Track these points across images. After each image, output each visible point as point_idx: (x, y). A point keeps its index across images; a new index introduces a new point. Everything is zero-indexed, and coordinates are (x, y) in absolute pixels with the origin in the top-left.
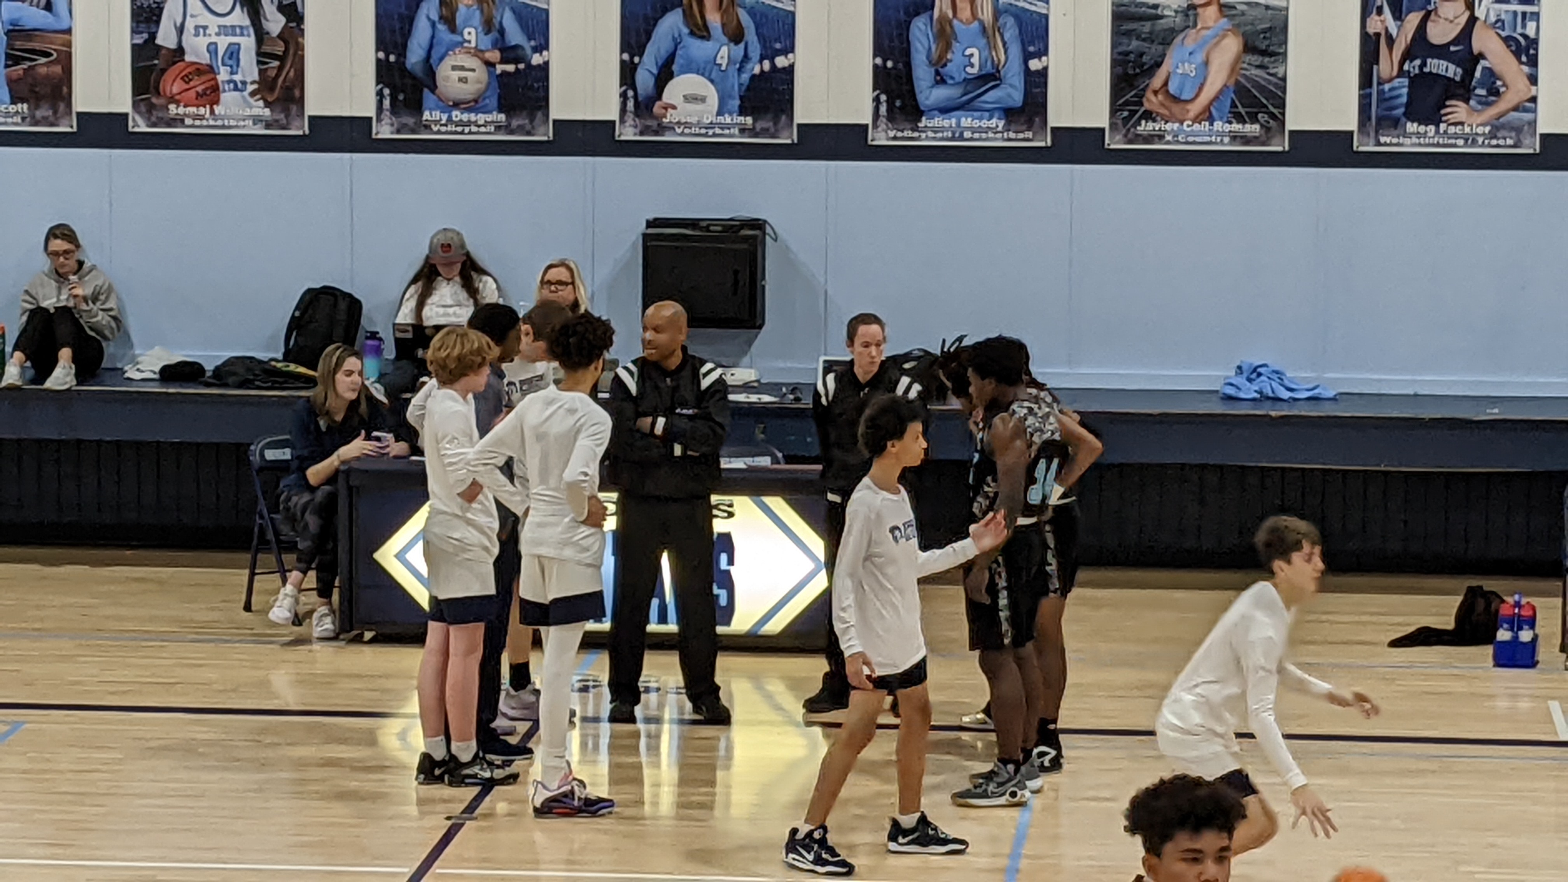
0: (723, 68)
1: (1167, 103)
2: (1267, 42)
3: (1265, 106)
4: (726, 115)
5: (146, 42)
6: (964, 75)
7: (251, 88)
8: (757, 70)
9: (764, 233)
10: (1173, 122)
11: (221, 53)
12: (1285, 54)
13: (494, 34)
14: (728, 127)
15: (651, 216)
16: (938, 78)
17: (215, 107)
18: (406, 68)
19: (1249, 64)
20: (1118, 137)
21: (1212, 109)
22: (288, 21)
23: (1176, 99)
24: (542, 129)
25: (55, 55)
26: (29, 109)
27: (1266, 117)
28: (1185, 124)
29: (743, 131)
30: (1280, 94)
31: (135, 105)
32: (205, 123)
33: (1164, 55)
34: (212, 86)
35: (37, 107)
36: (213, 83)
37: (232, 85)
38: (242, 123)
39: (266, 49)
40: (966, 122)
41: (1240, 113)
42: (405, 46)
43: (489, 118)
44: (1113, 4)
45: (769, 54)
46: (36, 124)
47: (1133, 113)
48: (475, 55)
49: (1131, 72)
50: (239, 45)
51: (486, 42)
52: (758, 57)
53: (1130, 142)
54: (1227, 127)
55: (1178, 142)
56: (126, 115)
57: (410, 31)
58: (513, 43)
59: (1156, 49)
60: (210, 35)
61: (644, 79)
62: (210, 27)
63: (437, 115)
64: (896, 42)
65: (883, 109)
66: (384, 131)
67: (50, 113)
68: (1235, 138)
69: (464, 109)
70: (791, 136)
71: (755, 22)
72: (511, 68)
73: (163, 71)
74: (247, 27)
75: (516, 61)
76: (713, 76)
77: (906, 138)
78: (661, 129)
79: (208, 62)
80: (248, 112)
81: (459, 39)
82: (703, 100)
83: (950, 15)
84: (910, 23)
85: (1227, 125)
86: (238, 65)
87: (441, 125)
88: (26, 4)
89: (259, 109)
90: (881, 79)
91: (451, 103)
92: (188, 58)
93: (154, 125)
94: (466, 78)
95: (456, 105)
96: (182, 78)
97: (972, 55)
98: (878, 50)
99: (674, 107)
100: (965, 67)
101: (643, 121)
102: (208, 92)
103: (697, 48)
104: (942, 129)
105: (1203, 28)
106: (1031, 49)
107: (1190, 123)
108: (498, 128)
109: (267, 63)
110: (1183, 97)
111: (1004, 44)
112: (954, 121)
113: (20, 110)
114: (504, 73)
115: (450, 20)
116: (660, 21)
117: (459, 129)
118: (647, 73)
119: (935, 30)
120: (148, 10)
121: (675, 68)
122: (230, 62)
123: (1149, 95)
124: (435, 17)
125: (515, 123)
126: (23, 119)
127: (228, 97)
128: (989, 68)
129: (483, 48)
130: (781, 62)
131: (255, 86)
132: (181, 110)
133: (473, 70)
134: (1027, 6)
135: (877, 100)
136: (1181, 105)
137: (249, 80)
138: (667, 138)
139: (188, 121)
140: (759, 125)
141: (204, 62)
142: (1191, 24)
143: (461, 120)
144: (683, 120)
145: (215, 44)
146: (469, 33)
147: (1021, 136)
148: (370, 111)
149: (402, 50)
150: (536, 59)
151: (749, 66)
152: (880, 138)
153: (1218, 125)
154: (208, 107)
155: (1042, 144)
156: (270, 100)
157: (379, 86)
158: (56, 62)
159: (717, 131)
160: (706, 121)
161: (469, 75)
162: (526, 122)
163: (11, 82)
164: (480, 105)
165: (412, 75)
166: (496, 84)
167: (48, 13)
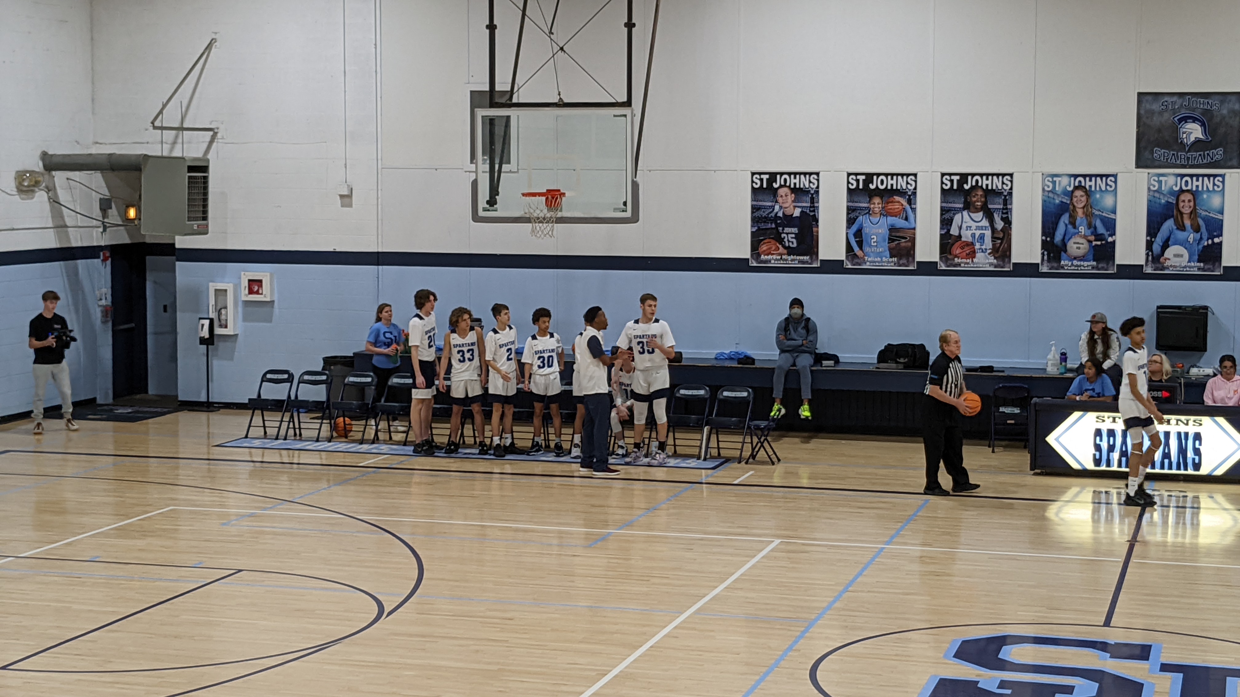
0: (1191, 243)
4: (1192, 263)
5: (946, 233)
8: (1206, 244)
9: (1208, 311)
11: (977, 237)
13: (1092, 229)
14: (1193, 267)
15: (1159, 304)
17: (974, 259)
18: (1054, 243)
22: (1005, 224)
24: (1111, 268)
25: (909, 238)
29: (1199, 269)
31: (941, 258)
32: (969, 266)
35: (900, 259)
36: (973, 250)
37: (981, 251)
39: (996, 235)
42: (1054, 234)
43: (1089, 263)
46: (900, 266)
48: (1084, 238)
50: (984, 234)
51: (1089, 232)
52: (1206, 238)
56: (937, 263)
57: (1056, 228)
58: (1100, 233)
60: (972, 230)
61: (1156, 248)
62: (972, 227)
63: (1067, 262)
66: (1044, 269)
67: (906, 261)
69: (1078, 260)
70: (1220, 272)
71: (1205, 224)
72: (1099, 243)
73: (953, 245)
74: (988, 227)
75: (1101, 240)
76: (1187, 246)
78: (1163, 268)
79: (971, 241)
80: (987, 261)
81: (1077, 231)
82: (1182, 256)
86: (983, 243)
87: (1069, 267)
88: (897, 218)
89: (992, 260)
91: (1073, 258)
92: (963, 239)
93: (948, 266)
94: (1079, 247)
95: (1075, 258)
103: (1180, 235)
108: (1093, 268)
109: (996, 241)
115: (1073, 224)
116: (1164, 224)
118: (1158, 246)
121: (1169, 243)
122: (979, 241)
124: (1067, 222)
125: (1100, 266)
126: (895, 264)
127: (979, 255)
129: (1087, 234)
130: (1216, 240)
131: (990, 251)
132: (960, 260)
137: (988, 248)
139: (963, 265)
140: (1206, 267)
141: (969, 241)
143: (1077, 265)
145: (975, 234)
146: (1082, 229)
148: (1039, 261)
149: (1053, 236)
150: (1110, 239)
151: (1202, 242)
156: (996, 256)
157: (1043, 251)
158: (909, 241)
159: (1188, 269)
160: (1183, 265)
161: (1081, 246)
162: (1105, 265)
163: (890, 249)
164: (1085, 258)
165: (1057, 246)
166: (1092, 250)
167: (905, 222)
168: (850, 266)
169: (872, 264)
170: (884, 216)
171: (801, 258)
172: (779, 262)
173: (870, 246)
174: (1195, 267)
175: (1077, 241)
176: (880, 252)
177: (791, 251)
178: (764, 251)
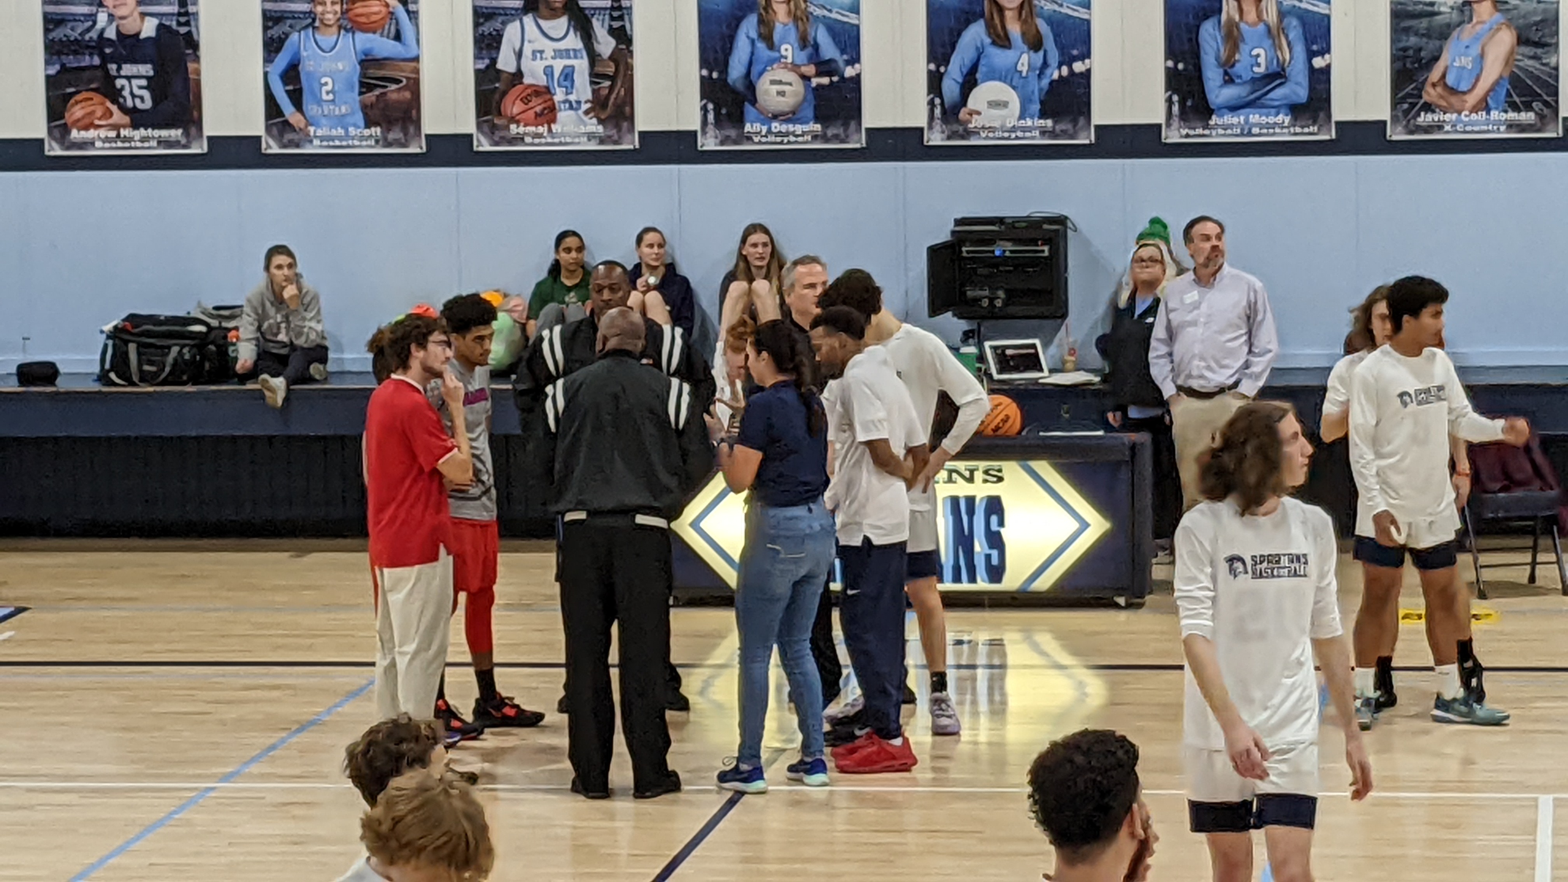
0: (1024, 74)
1: (1445, 94)
2: (1540, 34)
3: (1540, 95)
4: (1028, 119)
5: (487, 67)
6: (1251, 75)
7: (585, 107)
8: (1056, 76)
9: (1066, 227)
10: (1452, 113)
11: (556, 75)
12: (1557, 45)
13: (810, 50)
15: (959, 216)
16: (1227, 78)
17: (553, 126)
18: (728, 84)
19: (1523, 55)
20: (1400, 128)
21: (1488, 99)
22: (618, 44)
23: (1453, 91)
24: (855, 137)
25: (404, 80)
26: (382, 132)
27: (1540, 105)
28: (1463, 114)
29: (1044, 133)
30: (1552, 82)
31: (479, 126)
32: (543, 140)
33: (1440, 50)
34: (549, 107)
35: (389, 130)
36: (549, 103)
37: (567, 105)
38: (577, 140)
39: (599, 69)
40: (1255, 118)
41: (1515, 102)
42: (726, 64)
43: (806, 128)
44: (1391, 3)
45: (1067, 60)
46: (389, 145)
47: (1413, 105)
48: (792, 70)
49: (1408, 65)
50: (573, 67)
51: (802, 57)
52: (1057, 64)
53: (1411, 132)
54: (1503, 116)
55: (1456, 132)
56: (470, 137)
57: (731, 48)
58: (827, 58)
59: (1433, 44)
60: (546, 59)
61: (950, 88)
62: (546, 51)
63: (757, 127)
64: (1186, 47)
65: (1176, 109)
66: (709, 143)
67: (401, 135)
68: (1511, 126)
69: (782, 120)
70: (1089, 137)
71: (1053, 31)
72: (825, 80)
73: (504, 93)
74: (580, 50)
75: (830, 74)
76: (1014, 84)
77: (1198, 135)
78: (968, 134)
79: (545, 83)
80: (583, 129)
81: (776, 54)
82: (1005, 105)
83: (1237, 18)
84: (1198, 27)
85: (1502, 114)
86: (572, 87)
87: (762, 136)
88: (377, 36)
89: (593, 126)
90: (1173, 80)
91: (770, 115)
92: (527, 80)
93: (496, 144)
94: (784, 92)
95: (775, 117)
96: (521, 100)
97: (1258, 56)
98: (1171, 52)
99: (979, 113)
100: (1252, 66)
101: (949, 127)
102: (546, 112)
103: (999, 57)
104: (1231, 126)
105: (1478, 23)
106: (1315, 48)
107: (1467, 113)
108: (815, 137)
109: (599, 83)
110: (1460, 89)
111: (1289, 44)
112: (1242, 118)
113: (374, 134)
114: (820, 87)
115: (767, 37)
116: (964, 34)
117: (779, 139)
118: (953, 82)
119: (1223, 34)
120: (489, 37)
121: (978, 76)
122: (566, 83)
123: (1428, 88)
124: (754, 34)
125: (830, 132)
126: (377, 142)
127: (564, 116)
128: (1274, 67)
129: (798, 62)
130: (1078, 67)
131: (589, 105)
133: (790, 84)
134: (1311, 8)
135: (1169, 101)
136: (1460, 95)
137: (583, 101)
138: (973, 142)
139: (528, 140)
140: (1058, 128)
141: (541, 84)
142: (1466, 19)
143: (780, 132)
144: (987, 126)
145: (551, 67)
146: (786, 50)
147: (1306, 130)
148: (696, 125)
149: (724, 68)
150: (849, 72)
151: (1048, 72)
152: (1173, 136)
153: (1495, 115)
154: (546, 125)
155: (1327, 137)
156: (603, 117)
157: (704, 101)
158: (405, 88)
159: (1020, 134)
160: (1009, 125)
161: (786, 88)
162: (840, 131)
163: (365, 108)
164: (797, 116)
165: (733, 91)
166: (811, 97)
167: (397, 43)
168: (275, 150)
169: (325, 143)
170: (347, 30)
171: (164, 133)
172: (114, 145)
173: (319, 102)
174: (1036, 128)
175: (777, 78)
176: (343, 116)
177: (138, 118)
178: (78, 120)
